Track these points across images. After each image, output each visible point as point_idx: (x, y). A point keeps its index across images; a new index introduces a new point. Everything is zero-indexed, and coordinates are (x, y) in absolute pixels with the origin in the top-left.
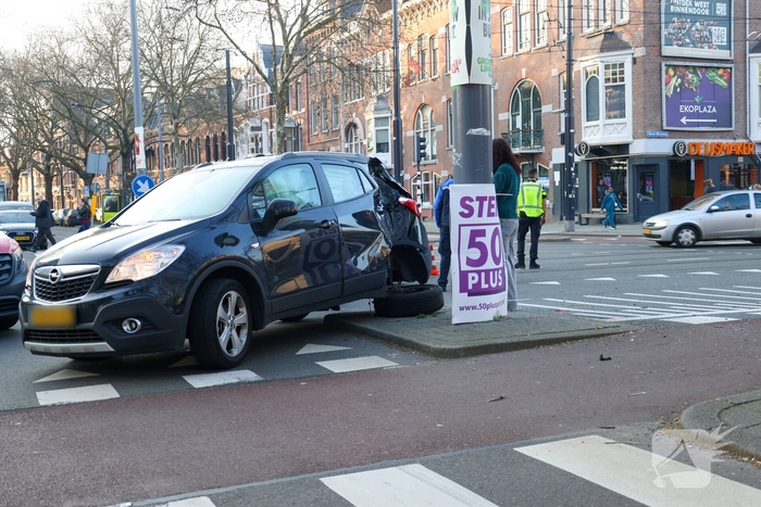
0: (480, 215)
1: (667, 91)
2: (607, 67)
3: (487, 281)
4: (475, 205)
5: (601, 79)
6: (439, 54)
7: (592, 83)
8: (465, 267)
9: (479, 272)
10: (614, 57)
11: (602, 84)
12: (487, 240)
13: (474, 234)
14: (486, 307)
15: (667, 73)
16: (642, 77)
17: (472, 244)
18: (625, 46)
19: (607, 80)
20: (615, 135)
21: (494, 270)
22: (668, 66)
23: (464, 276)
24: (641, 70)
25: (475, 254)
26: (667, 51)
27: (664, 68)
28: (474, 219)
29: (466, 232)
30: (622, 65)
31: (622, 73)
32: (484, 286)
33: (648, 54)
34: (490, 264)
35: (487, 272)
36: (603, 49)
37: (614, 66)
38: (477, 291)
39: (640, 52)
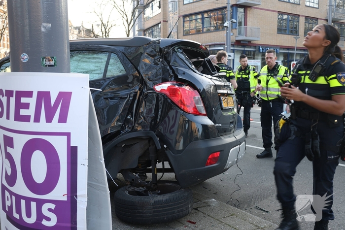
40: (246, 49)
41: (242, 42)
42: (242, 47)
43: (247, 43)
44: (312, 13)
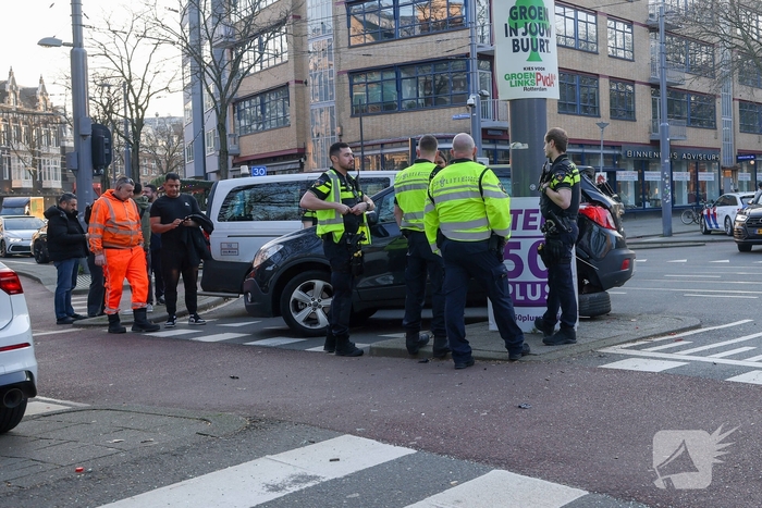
12: (523, 254)
14: (524, 318)
40: (499, 147)
41: (489, 132)
42: (490, 143)
43: (500, 133)
44: (622, 71)
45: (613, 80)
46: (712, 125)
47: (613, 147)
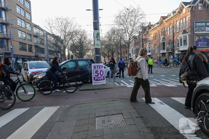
0: (97, 68)
1: (196, 40)
2: (184, 36)
3: (99, 78)
4: (96, 67)
5: (183, 38)
6: (158, 36)
7: (181, 39)
8: (95, 76)
9: (97, 77)
10: (185, 35)
11: (183, 40)
12: (99, 72)
13: (96, 71)
14: (99, 83)
15: (196, 37)
16: (190, 38)
17: (96, 73)
18: (187, 33)
19: (184, 39)
20: (185, 48)
21: (100, 77)
22: (196, 36)
23: (94, 78)
24: (190, 37)
25: (97, 74)
26: (195, 33)
27: (195, 36)
28: (96, 69)
29: (95, 71)
30: (187, 36)
31: (187, 37)
32: (98, 79)
33: (191, 34)
34: (99, 76)
35: (99, 77)
36: (183, 34)
37: (185, 36)
38: (97, 80)
39: (190, 33)
43: (9, 54)
44: (30, 43)
45: (28, 45)
46: (44, 53)
47: (29, 57)
